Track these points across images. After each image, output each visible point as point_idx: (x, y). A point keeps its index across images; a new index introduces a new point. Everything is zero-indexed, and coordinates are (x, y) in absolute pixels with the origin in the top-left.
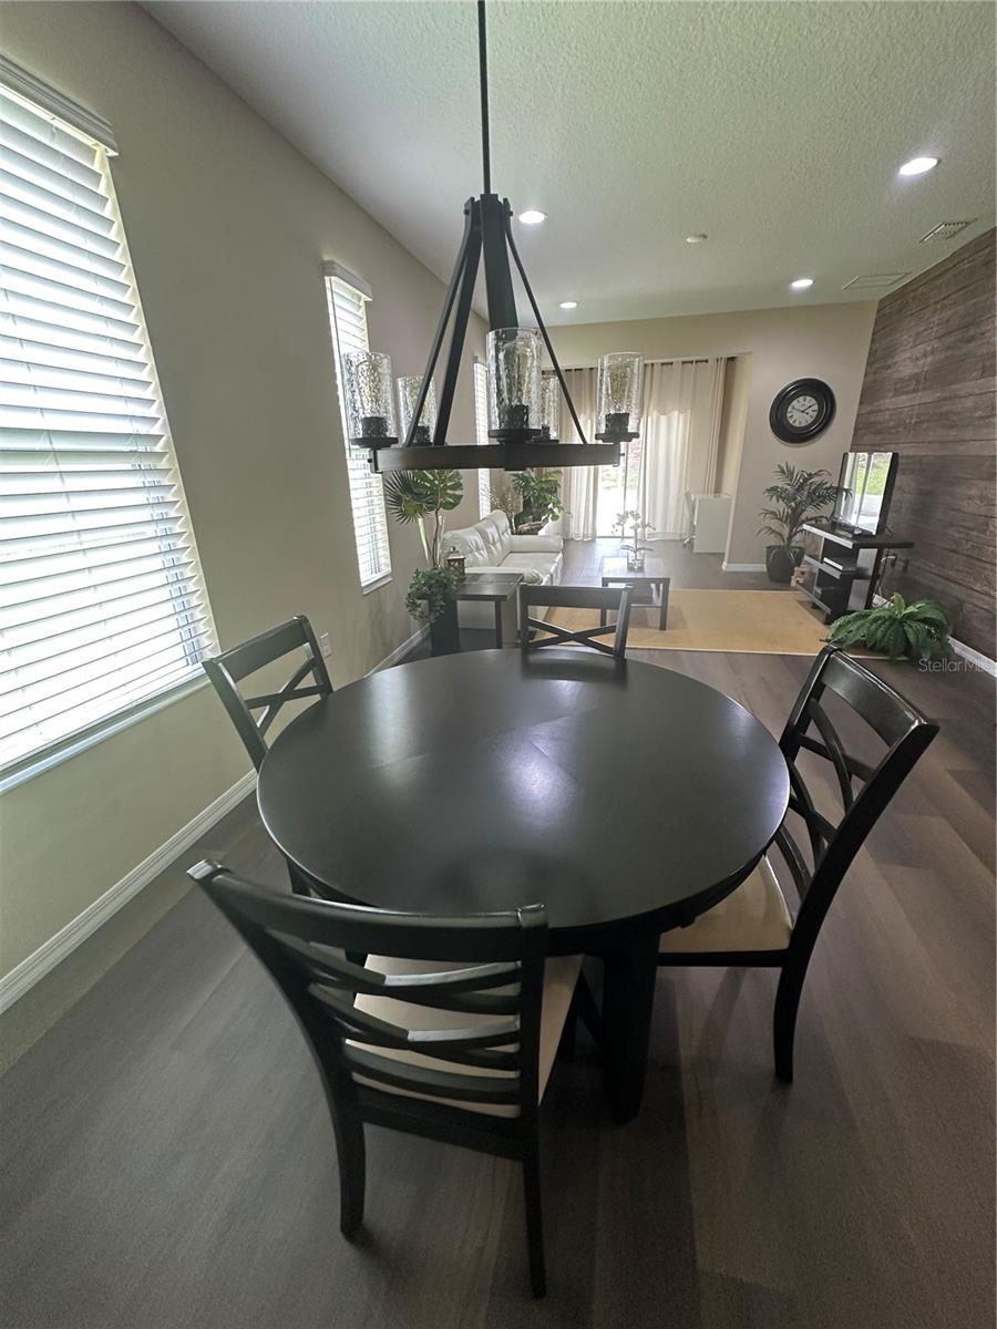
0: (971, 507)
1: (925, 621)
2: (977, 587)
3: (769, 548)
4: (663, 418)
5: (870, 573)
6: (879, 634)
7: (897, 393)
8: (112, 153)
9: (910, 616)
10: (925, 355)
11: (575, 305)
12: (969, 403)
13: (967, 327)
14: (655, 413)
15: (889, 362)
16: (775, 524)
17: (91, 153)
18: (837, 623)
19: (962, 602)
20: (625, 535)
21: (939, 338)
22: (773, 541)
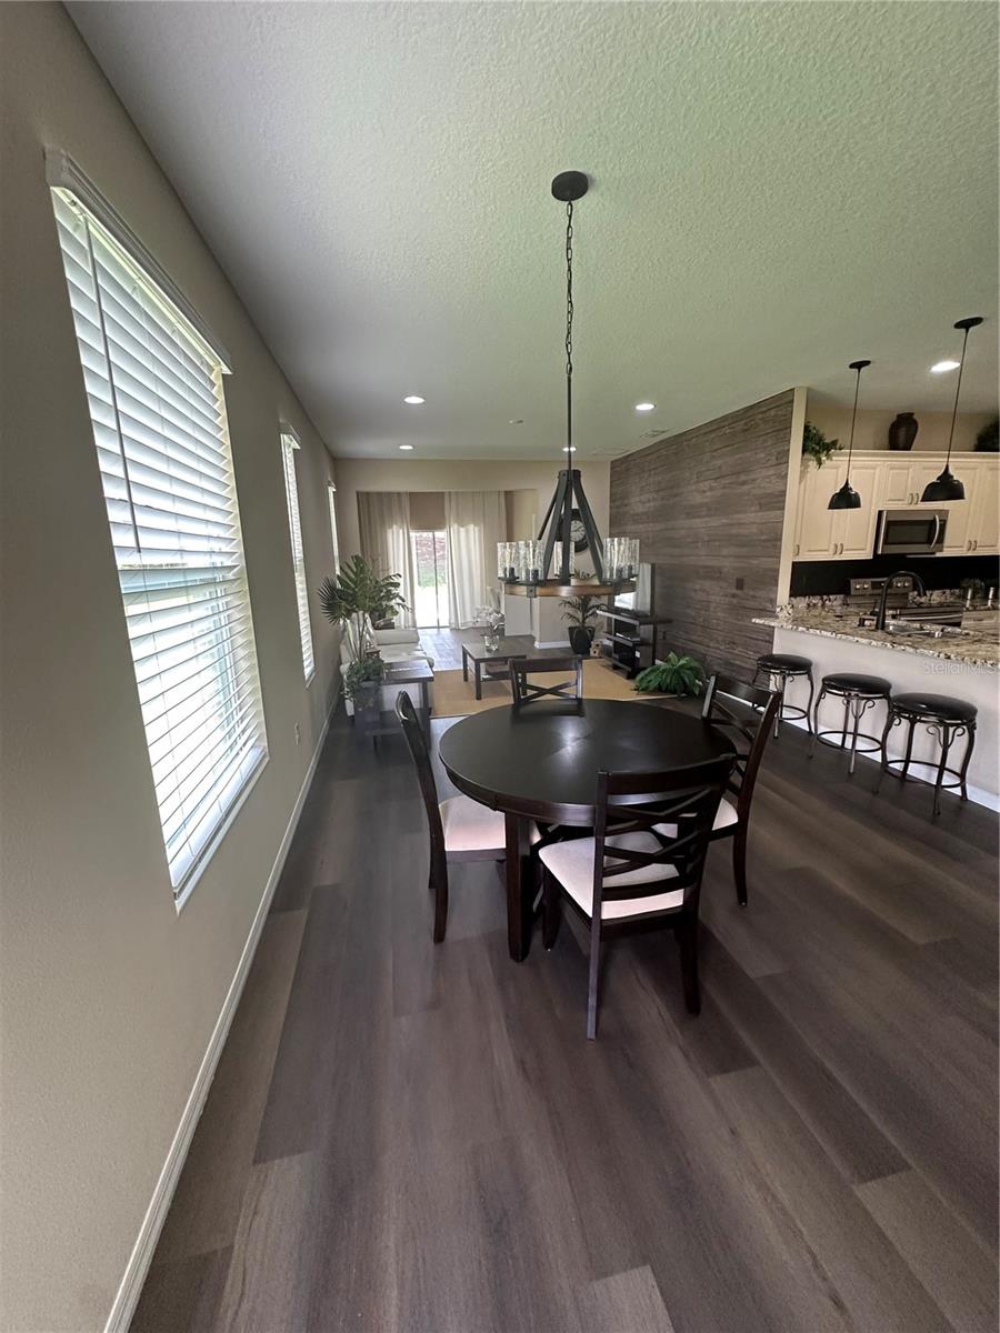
0: (700, 596)
1: (691, 669)
2: (712, 645)
3: (570, 628)
4: (462, 529)
5: (651, 641)
6: (668, 681)
7: (636, 522)
8: (227, 371)
9: (682, 666)
10: (649, 501)
11: (411, 448)
12: (683, 532)
13: (672, 487)
14: (456, 526)
15: (626, 502)
16: (571, 611)
17: (211, 369)
18: (639, 677)
19: (705, 655)
20: (441, 625)
21: (657, 492)
22: (571, 623)
